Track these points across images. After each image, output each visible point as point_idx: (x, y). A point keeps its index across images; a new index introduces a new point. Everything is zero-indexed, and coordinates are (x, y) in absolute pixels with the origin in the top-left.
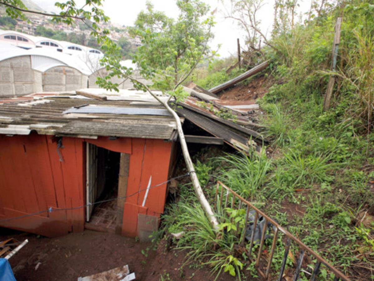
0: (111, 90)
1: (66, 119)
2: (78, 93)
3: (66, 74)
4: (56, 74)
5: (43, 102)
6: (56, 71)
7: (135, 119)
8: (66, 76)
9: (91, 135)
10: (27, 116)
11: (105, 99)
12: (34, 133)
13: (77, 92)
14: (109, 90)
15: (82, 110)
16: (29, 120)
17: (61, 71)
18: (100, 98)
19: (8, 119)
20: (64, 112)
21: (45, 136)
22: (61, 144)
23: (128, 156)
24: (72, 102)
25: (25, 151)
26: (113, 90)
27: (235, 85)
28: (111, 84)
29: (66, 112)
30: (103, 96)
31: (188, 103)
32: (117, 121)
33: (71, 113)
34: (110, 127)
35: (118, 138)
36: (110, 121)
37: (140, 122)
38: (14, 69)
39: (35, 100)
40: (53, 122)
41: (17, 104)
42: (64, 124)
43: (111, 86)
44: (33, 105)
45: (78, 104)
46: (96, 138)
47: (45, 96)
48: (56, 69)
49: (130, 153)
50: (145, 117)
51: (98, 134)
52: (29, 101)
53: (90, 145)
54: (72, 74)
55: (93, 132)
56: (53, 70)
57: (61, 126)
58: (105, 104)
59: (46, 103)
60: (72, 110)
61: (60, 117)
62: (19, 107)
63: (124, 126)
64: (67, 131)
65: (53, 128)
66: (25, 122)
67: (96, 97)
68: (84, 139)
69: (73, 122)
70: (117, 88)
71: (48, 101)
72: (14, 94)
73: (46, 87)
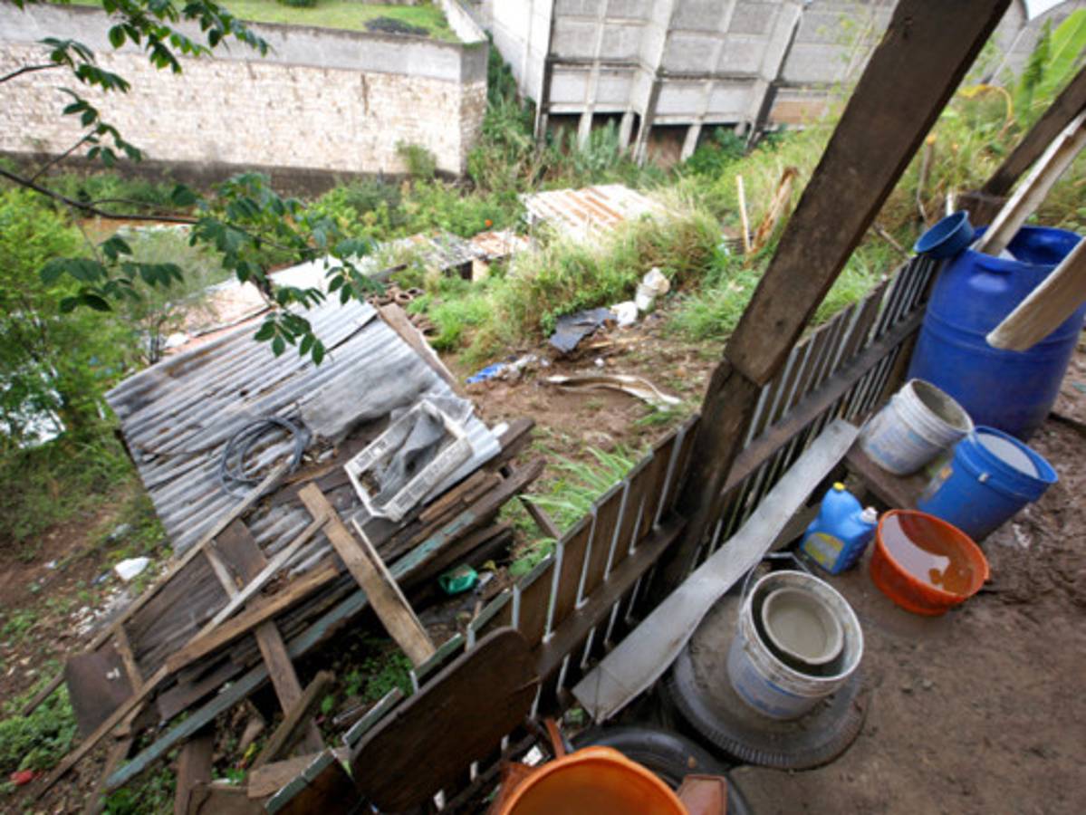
72: (597, 54)
73: (675, 37)
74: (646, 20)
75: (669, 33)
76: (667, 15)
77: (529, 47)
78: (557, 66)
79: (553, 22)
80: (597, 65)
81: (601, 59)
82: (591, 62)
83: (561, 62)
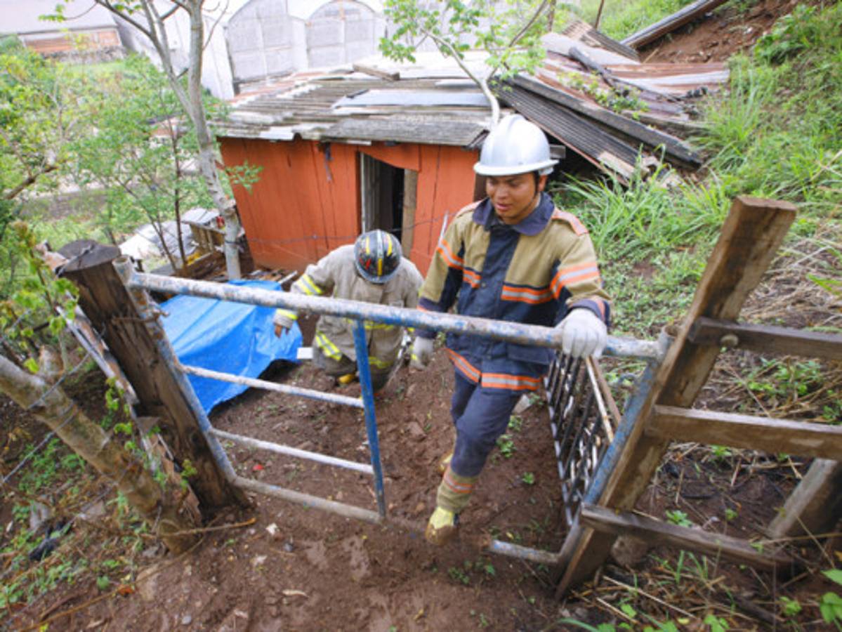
0: (402, 61)
1: (335, 116)
2: (357, 69)
3: (344, 19)
4: (328, 22)
5: (306, 89)
6: (328, 14)
7: (428, 114)
8: (346, 23)
9: (363, 140)
10: (289, 114)
11: (396, 77)
12: (297, 136)
13: (354, 66)
14: (399, 61)
15: (359, 100)
16: (292, 119)
17: (336, 14)
18: (388, 76)
19: (269, 119)
20: (334, 105)
21: (310, 142)
22: (329, 155)
23: (416, 173)
24: (348, 86)
25: (290, 165)
26: (405, 60)
27: (709, 14)
28: (402, 49)
29: (337, 104)
30: (392, 72)
31: (542, 77)
32: (403, 117)
33: (343, 106)
34: (390, 127)
35: (398, 144)
36: (393, 117)
37: (437, 119)
38: (263, 20)
39: (297, 87)
40: (319, 121)
41: (275, 95)
42: (332, 125)
43: (402, 52)
44: (295, 96)
45: (354, 91)
46: (369, 143)
47: (311, 78)
48: (327, 8)
49: (417, 169)
50: (448, 110)
51: (372, 137)
52: (290, 90)
53: (366, 156)
54: (356, 17)
55: (365, 134)
56: (322, 11)
57: (326, 126)
58: (397, 87)
59: (311, 91)
60: (344, 101)
61: (328, 113)
62: (279, 100)
63: (410, 125)
64: (334, 134)
65: (319, 129)
66: (288, 122)
67: (383, 74)
68: (357, 146)
69: (342, 120)
70: (413, 54)
71: (313, 87)
72: (266, 72)
73: (313, 52)
74: (291, 46)
75: (308, 50)
76: (303, 41)
77: (218, 76)
78: (241, 86)
79: (230, 58)
80: (268, 78)
81: (269, 74)
82: (263, 78)
83: (243, 82)
